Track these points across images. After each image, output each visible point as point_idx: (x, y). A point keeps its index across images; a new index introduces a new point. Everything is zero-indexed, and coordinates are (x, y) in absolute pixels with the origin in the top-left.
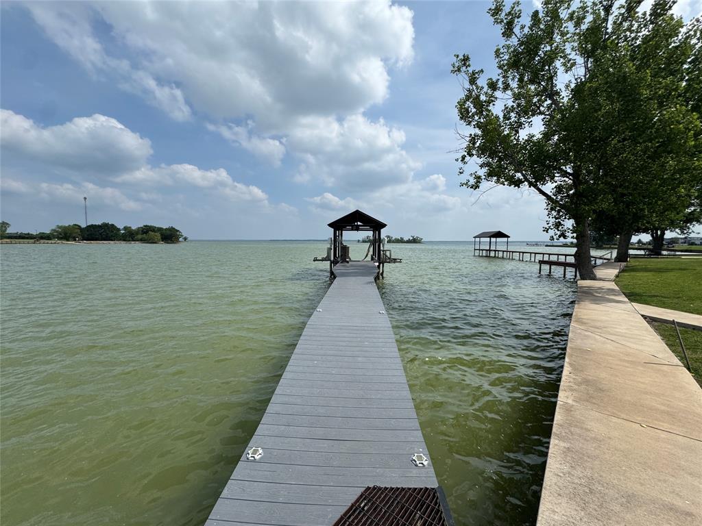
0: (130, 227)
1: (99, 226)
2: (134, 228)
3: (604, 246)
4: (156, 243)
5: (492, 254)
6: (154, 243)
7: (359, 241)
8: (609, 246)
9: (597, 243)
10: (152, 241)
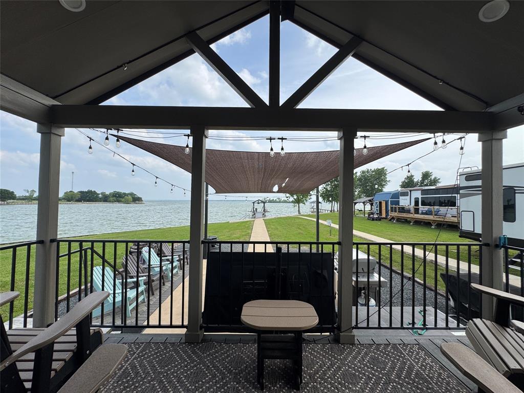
0: (105, 193)
2: (107, 193)
10: (127, 202)
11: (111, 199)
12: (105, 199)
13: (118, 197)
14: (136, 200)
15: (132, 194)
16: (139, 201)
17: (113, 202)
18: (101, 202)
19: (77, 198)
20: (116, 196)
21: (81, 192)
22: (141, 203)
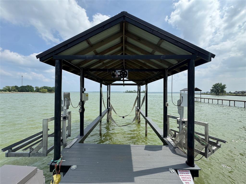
1: (26, 87)
2: (39, 87)
3: (219, 94)
4: (45, 93)
6: (44, 93)
8: (222, 94)
9: (216, 93)
14: (51, 91)
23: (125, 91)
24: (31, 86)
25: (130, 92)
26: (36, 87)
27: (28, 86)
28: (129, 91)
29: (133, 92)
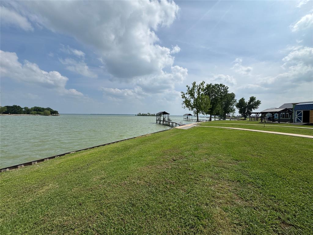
0: (28, 108)
2: (30, 108)
4: (48, 115)
5: (188, 120)
7: (136, 115)
10: (46, 114)
11: (33, 112)
12: (28, 111)
13: (38, 111)
14: (54, 113)
15: (49, 109)
16: (55, 113)
17: (35, 114)
18: (25, 114)
19: (4, 111)
20: (36, 110)
21: (7, 107)
22: (57, 115)
23: (137, 114)
24: (19, 106)
25: (143, 115)
26: (25, 108)
27: (15, 107)
28: (141, 114)
29: (146, 115)
